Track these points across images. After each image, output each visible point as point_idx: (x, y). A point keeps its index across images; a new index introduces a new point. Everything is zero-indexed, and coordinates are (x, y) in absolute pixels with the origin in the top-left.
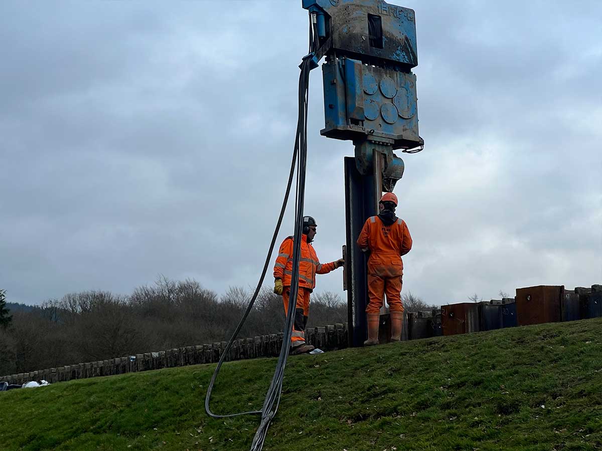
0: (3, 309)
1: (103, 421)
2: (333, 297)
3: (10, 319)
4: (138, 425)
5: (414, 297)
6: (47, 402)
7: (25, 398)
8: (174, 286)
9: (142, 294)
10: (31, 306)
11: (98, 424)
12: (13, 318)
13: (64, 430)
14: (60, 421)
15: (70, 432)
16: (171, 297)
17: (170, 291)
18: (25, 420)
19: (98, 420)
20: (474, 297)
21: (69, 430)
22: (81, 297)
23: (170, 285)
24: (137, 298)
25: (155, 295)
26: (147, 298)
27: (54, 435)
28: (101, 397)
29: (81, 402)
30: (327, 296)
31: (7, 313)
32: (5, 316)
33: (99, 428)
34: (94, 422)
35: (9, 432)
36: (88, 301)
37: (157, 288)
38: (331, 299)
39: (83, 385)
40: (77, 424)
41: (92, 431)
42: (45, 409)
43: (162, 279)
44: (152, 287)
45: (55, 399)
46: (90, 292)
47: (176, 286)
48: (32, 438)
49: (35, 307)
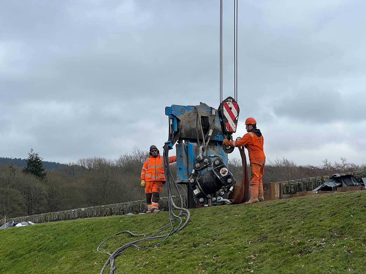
0: (41, 168)
1: (43, 246)
2: (238, 161)
3: (45, 174)
4: (56, 248)
5: (288, 160)
6: (22, 235)
7: (13, 233)
8: (143, 154)
9: (125, 159)
10: (63, 164)
11: (41, 247)
12: (47, 174)
13: (25, 250)
14: (25, 245)
15: (28, 251)
16: (142, 160)
17: (141, 157)
18: (10, 244)
19: (41, 245)
20: (325, 161)
21: (28, 250)
22: (88, 161)
23: (141, 154)
24: (122, 160)
25: (132, 160)
26: (127, 161)
27: (20, 252)
28: (44, 234)
29: (36, 236)
30: (234, 160)
31: (44, 171)
32: (43, 172)
33: (41, 249)
34: (39, 246)
35: (2, 250)
36: (92, 164)
37: (133, 155)
38: (236, 162)
39: (39, 227)
40: (32, 247)
41: (37, 250)
42: (20, 238)
43: (136, 150)
44: (130, 155)
45: (25, 233)
46: (93, 158)
47: (145, 154)
48: (11, 253)
49: (65, 165)
